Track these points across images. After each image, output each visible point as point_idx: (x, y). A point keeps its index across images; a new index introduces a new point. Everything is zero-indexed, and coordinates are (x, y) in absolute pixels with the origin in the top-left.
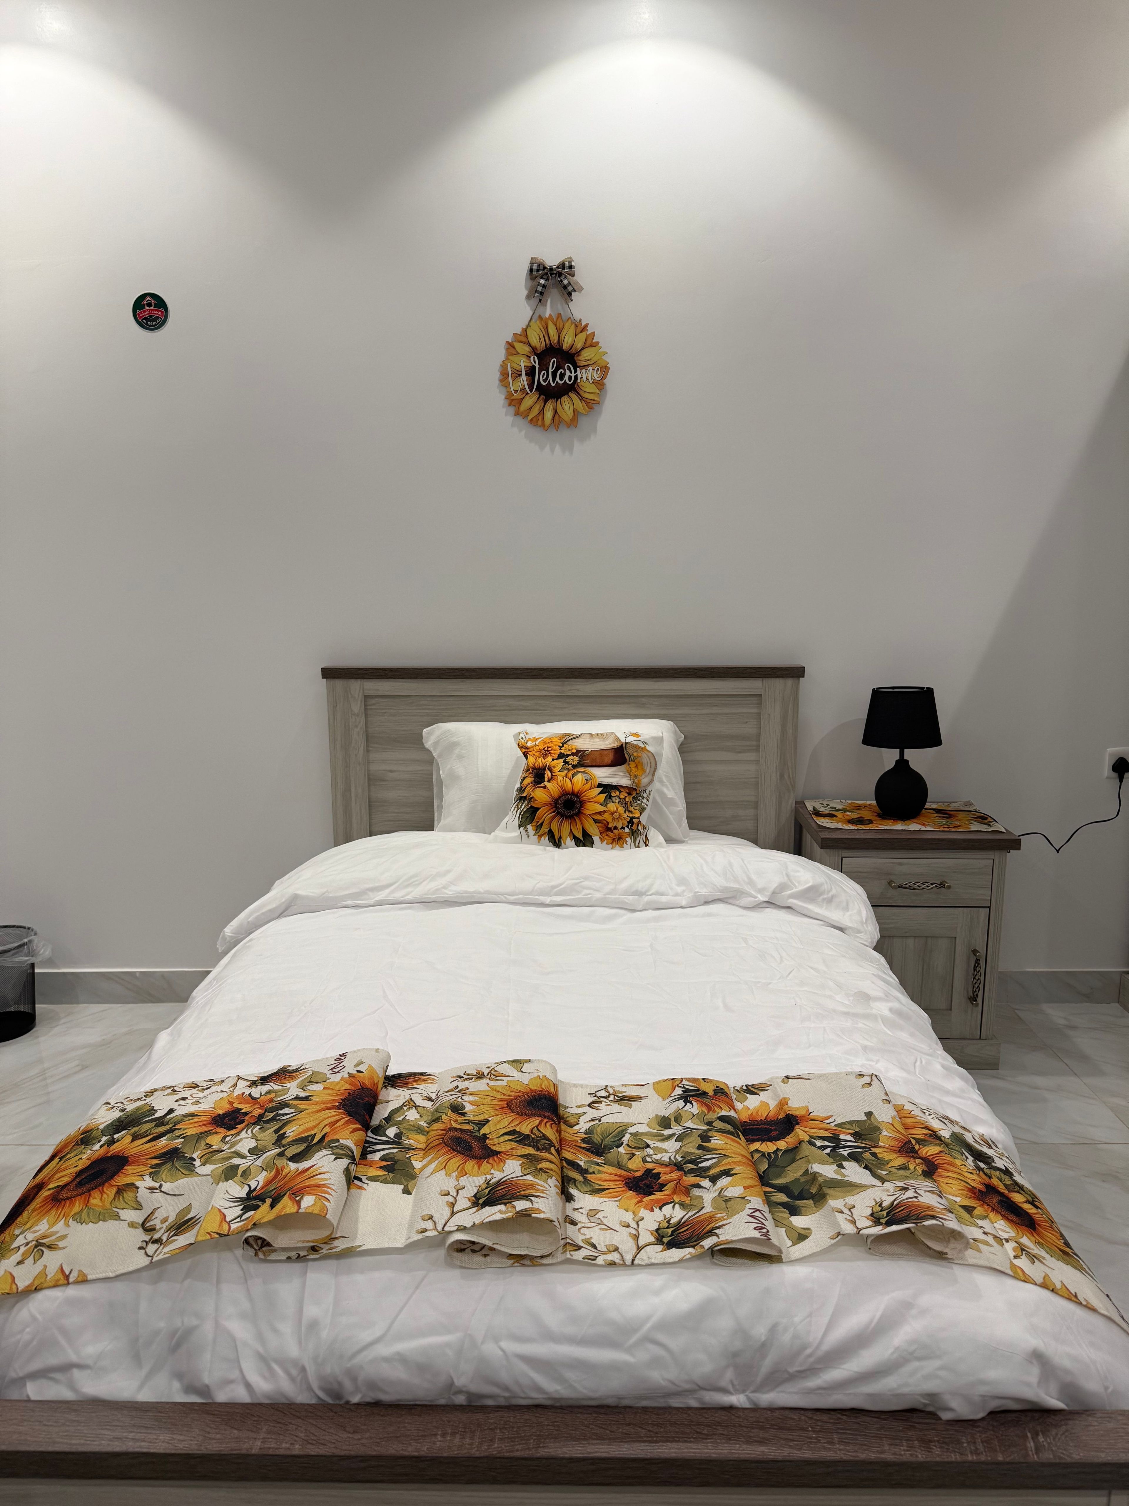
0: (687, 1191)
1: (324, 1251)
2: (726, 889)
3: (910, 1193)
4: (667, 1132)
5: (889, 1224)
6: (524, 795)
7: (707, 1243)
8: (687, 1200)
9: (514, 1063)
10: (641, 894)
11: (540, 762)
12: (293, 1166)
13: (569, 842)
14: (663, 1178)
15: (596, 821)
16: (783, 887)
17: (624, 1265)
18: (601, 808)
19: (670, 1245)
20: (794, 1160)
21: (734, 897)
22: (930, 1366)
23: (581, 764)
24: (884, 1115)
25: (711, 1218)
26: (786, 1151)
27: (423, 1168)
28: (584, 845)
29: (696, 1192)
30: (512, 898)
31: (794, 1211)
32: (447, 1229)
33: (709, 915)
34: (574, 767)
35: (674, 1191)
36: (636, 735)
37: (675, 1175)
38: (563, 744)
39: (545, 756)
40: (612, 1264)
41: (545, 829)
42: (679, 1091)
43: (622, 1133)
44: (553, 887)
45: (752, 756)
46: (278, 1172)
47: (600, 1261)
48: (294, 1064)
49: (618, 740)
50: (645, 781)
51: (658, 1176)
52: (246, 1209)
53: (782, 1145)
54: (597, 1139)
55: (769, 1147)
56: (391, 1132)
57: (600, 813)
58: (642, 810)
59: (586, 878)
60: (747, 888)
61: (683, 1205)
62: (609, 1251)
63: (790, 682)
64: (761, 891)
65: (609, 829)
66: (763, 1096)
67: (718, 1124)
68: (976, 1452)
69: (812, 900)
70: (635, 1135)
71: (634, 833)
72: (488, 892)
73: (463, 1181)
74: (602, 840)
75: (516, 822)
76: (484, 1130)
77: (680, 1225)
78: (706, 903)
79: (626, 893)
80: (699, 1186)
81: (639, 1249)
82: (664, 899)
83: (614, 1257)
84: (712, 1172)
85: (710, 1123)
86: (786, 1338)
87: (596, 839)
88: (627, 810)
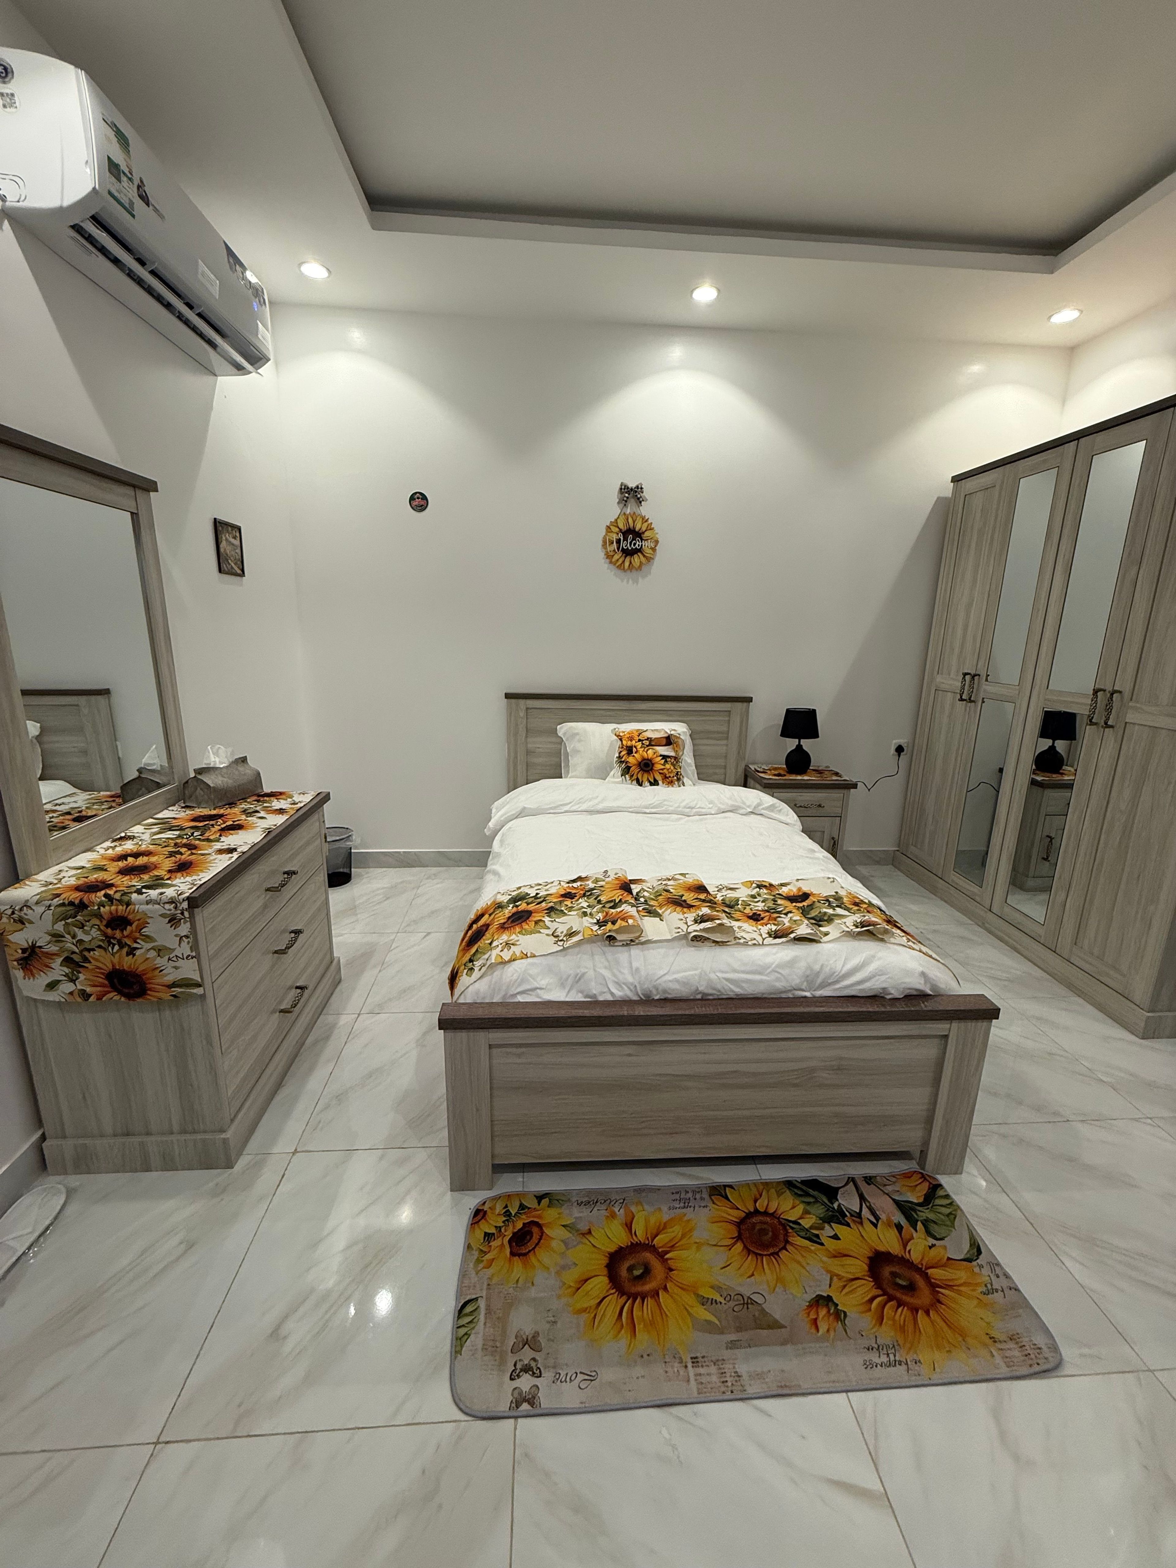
0: (775, 919)
1: (637, 941)
2: (732, 806)
3: (867, 917)
4: (756, 900)
5: (862, 927)
6: (623, 760)
7: (792, 936)
8: (776, 923)
9: (681, 874)
10: (692, 808)
11: (629, 743)
12: (613, 911)
13: (647, 784)
14: (762, 916)
15: (660, 773)
16: (759, 805)
17: (759, 945)
18: (663, 767)
19: (775, 938)
20: (813, 909)
21: (736, 810)
22: (883, 978)
23: (650, 745)
24: (842, 893)
25: (790, 928)
26: (808, 906)
27: (663, 912)
28: (654, 785)
29: (779, 919)
30: (631, 810)
31: (820, 926)
32: (689, 931)
33: (726, 818)
34: (647, 746)
35: (769, 920)
36: (674, 730)
37: (767, 914)
38: (640, 734)
39: (631, 741)
40: (755, 944)
41: (635, 777)
42: (754, 885)
43: (738, 900)
44: (650, 805)
45: (725, 742)
46: (607, 913)
47: (750, 943)
48: (583, 875)
49: (667, 733)
50: (681, 753)
51: (760, 915)
52: (600, 926)
53: (805, 904)
54: (728, 903)
55: (800, 905)
56: (642, 900)
57: (662, 769)
58: (680, 768)
59: (665, 800)
60: (742, 805)
61: (775, 924)
62: (751, 940)
63: (745, 704)
64: (749, 807)
65: (666, 777)
66: (789, 887)
67: (777, 896)
68: (903, 1007)
69: (772, 811)
70: (743, 901)
71: (679, 780)
72: (618, 807)
73: (686, 915)
74: (663, 783)
75: (620, 774)
76: (683, 898)
77: (776, 931)
78: (723, 812)
79: (685, 807)
80: (780, 917)
81: (764, 939)
82: (703, 810)
83: (754, 942)
84: (784, 912)
85: (774, 896)
86: (827, 969)
87: (660, 782)
88: (675, 768)
